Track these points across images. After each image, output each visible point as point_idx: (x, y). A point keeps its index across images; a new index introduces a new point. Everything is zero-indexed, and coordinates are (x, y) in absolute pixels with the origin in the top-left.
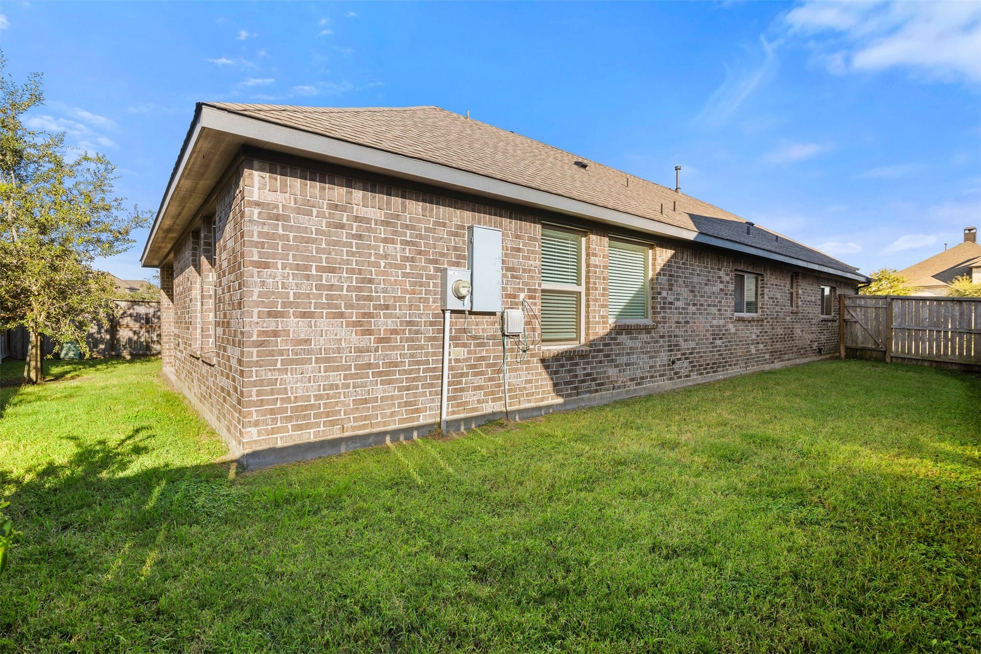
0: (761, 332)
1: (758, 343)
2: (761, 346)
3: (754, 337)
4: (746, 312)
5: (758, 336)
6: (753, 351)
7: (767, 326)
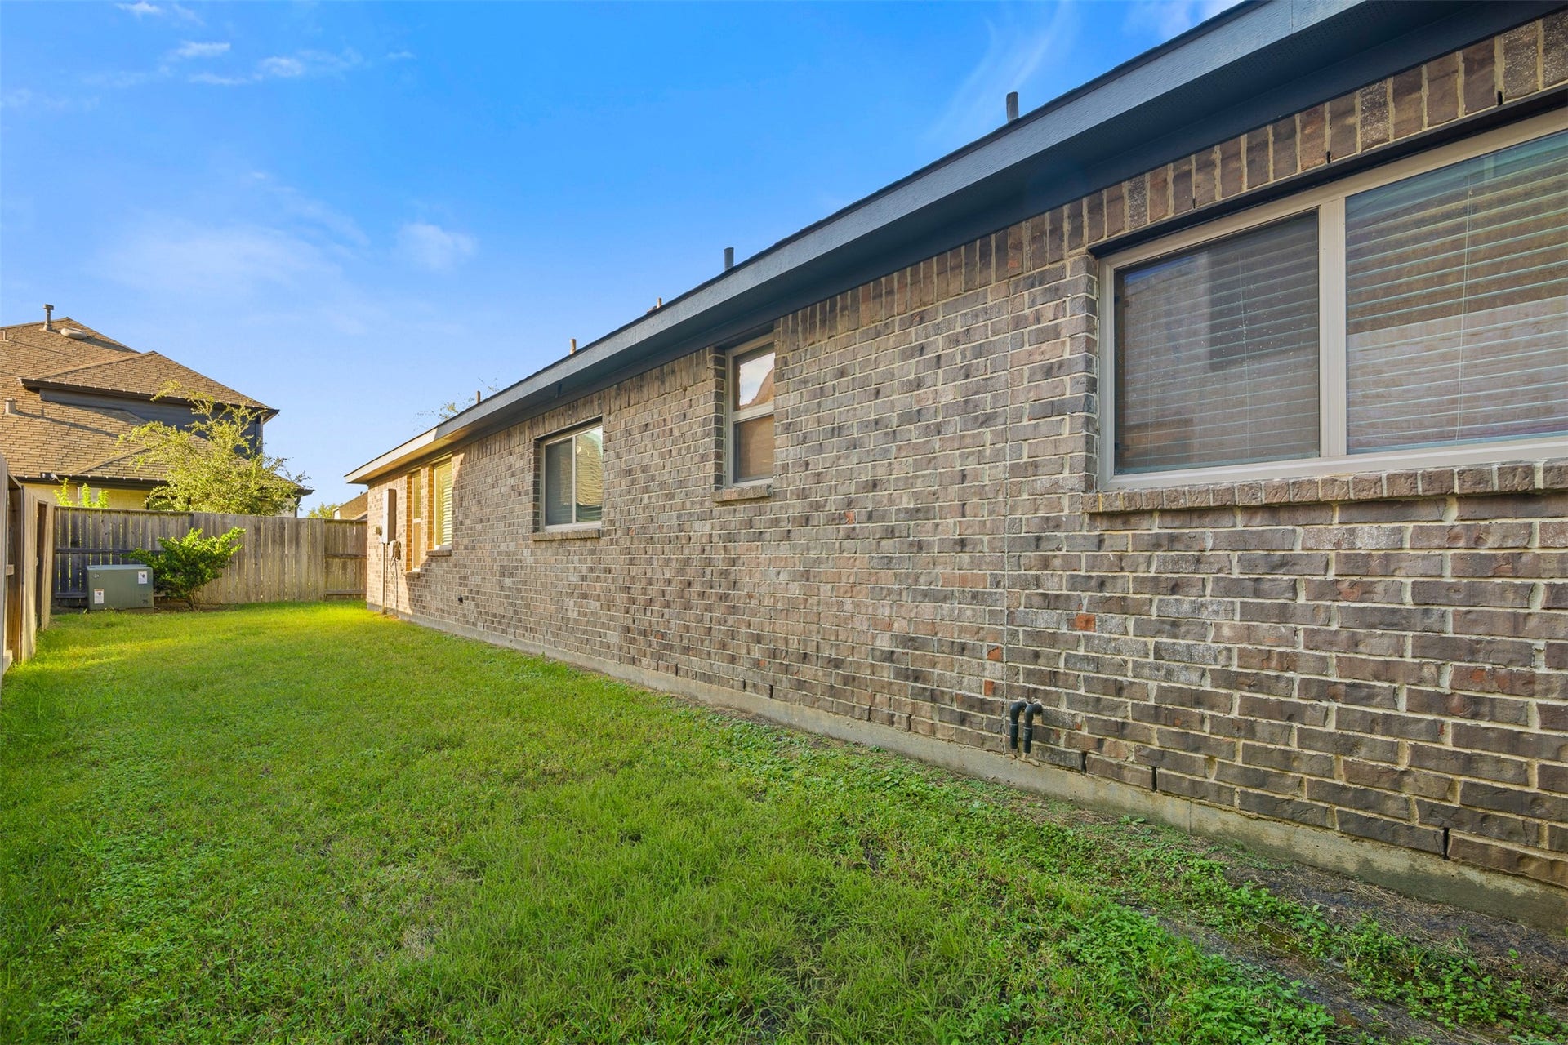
0: (592, 569)
1: (585, 596)
2: (594, 606)
3: (574, 579)
4: (577, 520)
5: (584, 578)
6: (573, 614)
7: (613, 556)
